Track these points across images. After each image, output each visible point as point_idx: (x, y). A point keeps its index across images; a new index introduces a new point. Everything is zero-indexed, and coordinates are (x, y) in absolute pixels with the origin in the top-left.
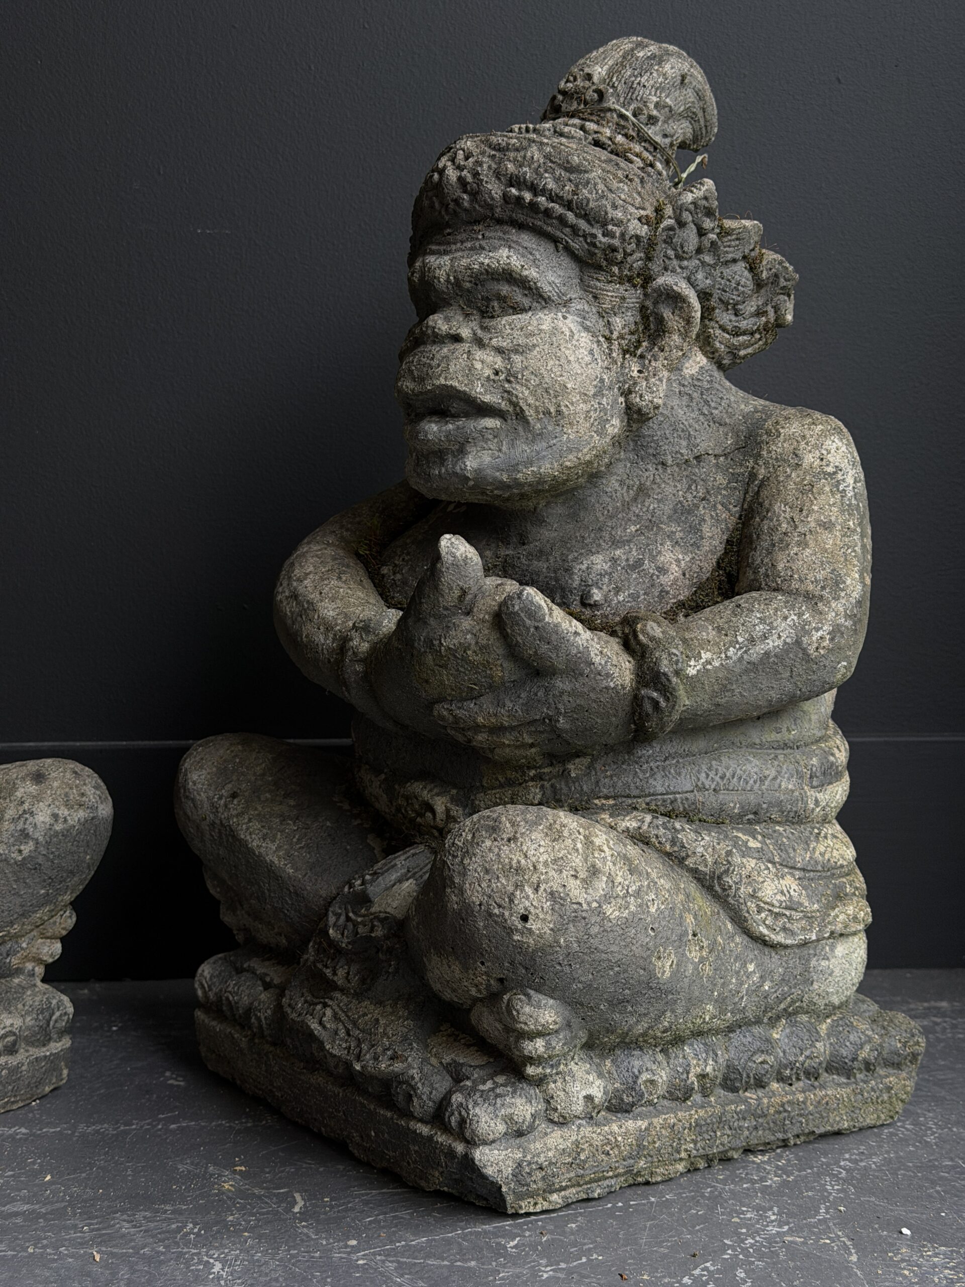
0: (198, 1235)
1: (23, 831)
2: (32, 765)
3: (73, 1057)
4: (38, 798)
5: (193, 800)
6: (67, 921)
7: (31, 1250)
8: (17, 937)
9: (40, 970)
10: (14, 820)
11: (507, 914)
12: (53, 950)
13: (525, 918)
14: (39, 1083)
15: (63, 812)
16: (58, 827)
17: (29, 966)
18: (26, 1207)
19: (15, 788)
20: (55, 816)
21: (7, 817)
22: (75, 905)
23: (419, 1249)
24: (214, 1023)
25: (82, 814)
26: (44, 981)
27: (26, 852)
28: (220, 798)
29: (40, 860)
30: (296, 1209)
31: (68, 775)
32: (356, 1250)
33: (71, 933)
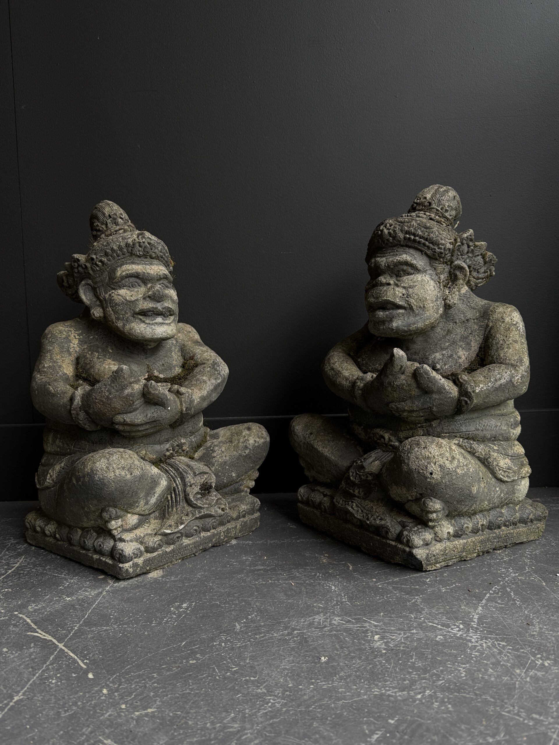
0: (322, 576)
1: (246, 446)
2: (246, 425)
3: (261, 518)
4: (249, 435)
5: (297, 435)
6: (256, 475)
7: (270, 581)
8: (243, 479)
9: (249, 490)
10: (243, 443)
11: (425, 472)
12: (252, 484)
13: (431, 474)
14: (252, 527)
15: (258, 440)
16: (256, 445)
17: (246, 489)
18: (262, 567)
19: (242, 432)
20: (255, 441)
21: (241, 441)
22: (259, 470)
23: (396, 583)
24: (306, 507)
25: (262, 440)
26: (250, 494)
27: (247, 453)
28: (307, 434)
29: (251, 455)
30: (351, 569)
31: (257, 428)
32: (376, 582)
33: (258, 478)
